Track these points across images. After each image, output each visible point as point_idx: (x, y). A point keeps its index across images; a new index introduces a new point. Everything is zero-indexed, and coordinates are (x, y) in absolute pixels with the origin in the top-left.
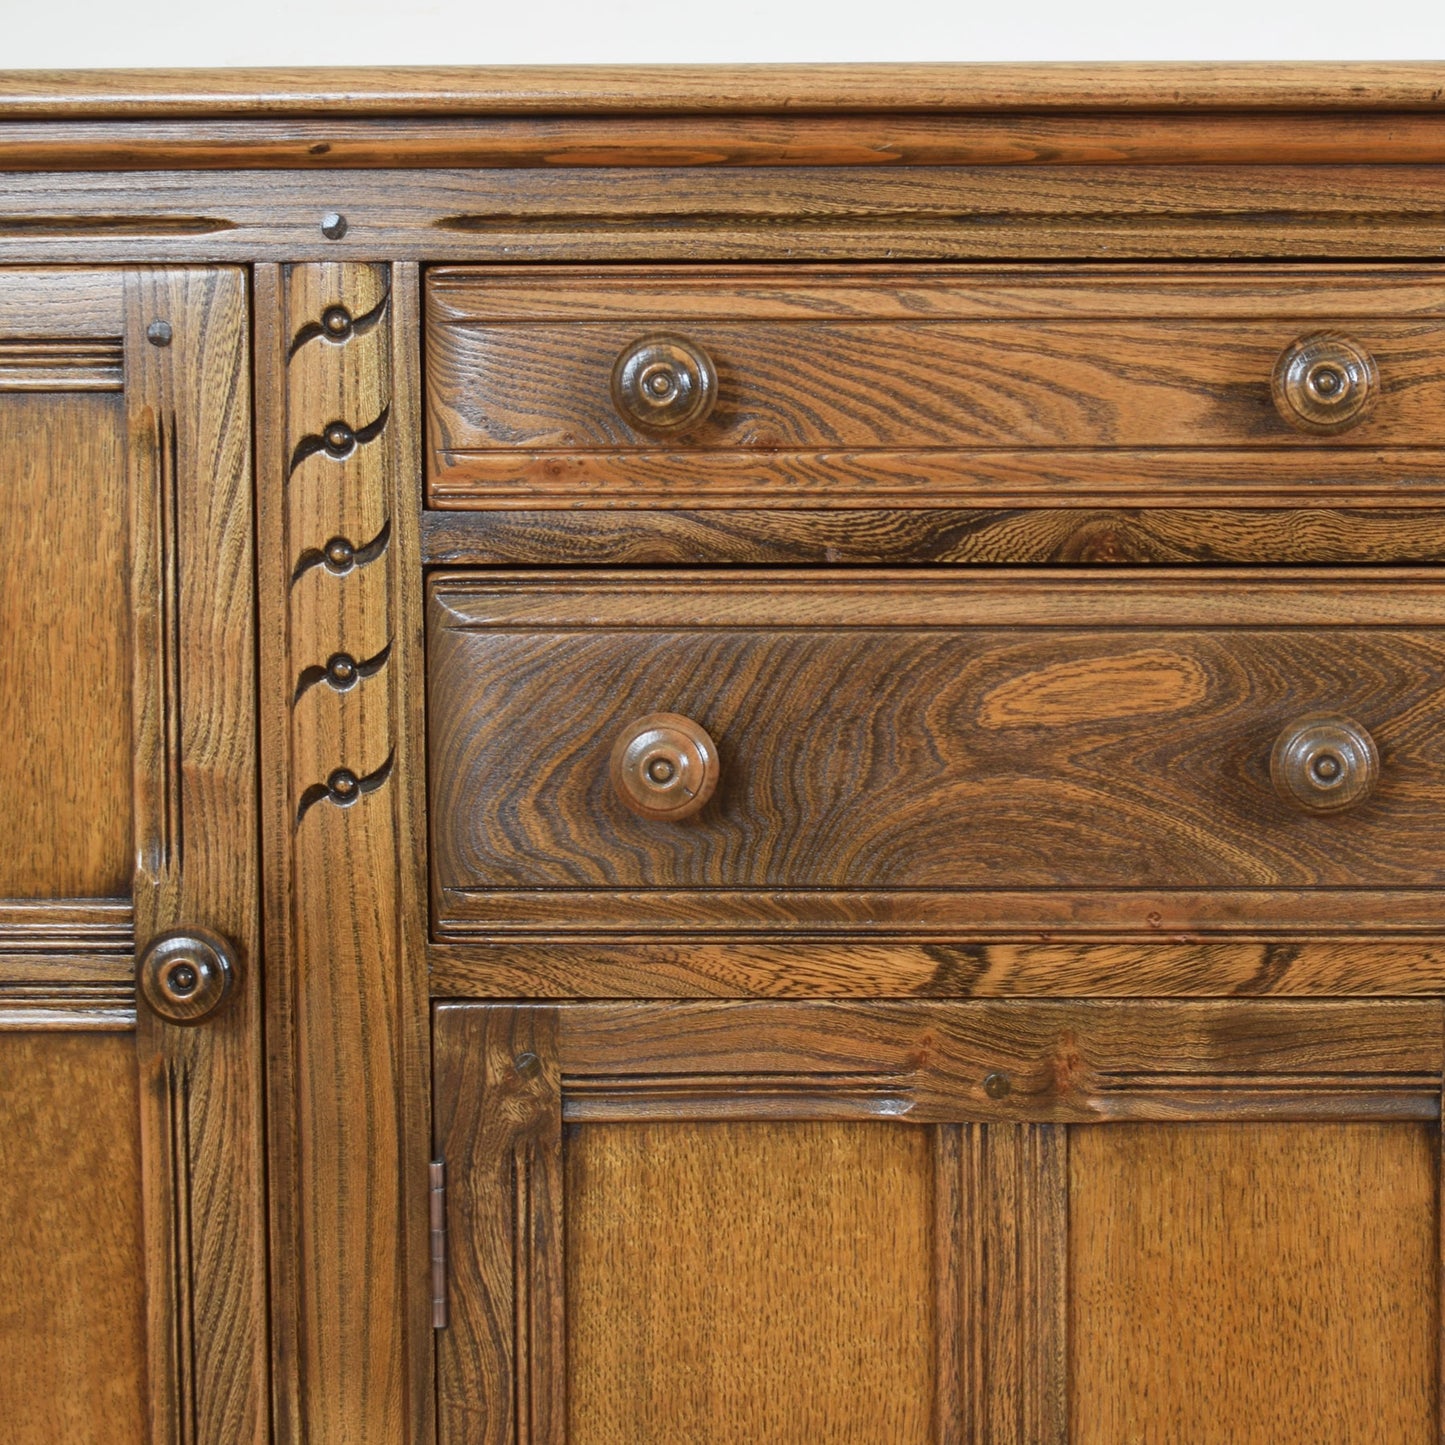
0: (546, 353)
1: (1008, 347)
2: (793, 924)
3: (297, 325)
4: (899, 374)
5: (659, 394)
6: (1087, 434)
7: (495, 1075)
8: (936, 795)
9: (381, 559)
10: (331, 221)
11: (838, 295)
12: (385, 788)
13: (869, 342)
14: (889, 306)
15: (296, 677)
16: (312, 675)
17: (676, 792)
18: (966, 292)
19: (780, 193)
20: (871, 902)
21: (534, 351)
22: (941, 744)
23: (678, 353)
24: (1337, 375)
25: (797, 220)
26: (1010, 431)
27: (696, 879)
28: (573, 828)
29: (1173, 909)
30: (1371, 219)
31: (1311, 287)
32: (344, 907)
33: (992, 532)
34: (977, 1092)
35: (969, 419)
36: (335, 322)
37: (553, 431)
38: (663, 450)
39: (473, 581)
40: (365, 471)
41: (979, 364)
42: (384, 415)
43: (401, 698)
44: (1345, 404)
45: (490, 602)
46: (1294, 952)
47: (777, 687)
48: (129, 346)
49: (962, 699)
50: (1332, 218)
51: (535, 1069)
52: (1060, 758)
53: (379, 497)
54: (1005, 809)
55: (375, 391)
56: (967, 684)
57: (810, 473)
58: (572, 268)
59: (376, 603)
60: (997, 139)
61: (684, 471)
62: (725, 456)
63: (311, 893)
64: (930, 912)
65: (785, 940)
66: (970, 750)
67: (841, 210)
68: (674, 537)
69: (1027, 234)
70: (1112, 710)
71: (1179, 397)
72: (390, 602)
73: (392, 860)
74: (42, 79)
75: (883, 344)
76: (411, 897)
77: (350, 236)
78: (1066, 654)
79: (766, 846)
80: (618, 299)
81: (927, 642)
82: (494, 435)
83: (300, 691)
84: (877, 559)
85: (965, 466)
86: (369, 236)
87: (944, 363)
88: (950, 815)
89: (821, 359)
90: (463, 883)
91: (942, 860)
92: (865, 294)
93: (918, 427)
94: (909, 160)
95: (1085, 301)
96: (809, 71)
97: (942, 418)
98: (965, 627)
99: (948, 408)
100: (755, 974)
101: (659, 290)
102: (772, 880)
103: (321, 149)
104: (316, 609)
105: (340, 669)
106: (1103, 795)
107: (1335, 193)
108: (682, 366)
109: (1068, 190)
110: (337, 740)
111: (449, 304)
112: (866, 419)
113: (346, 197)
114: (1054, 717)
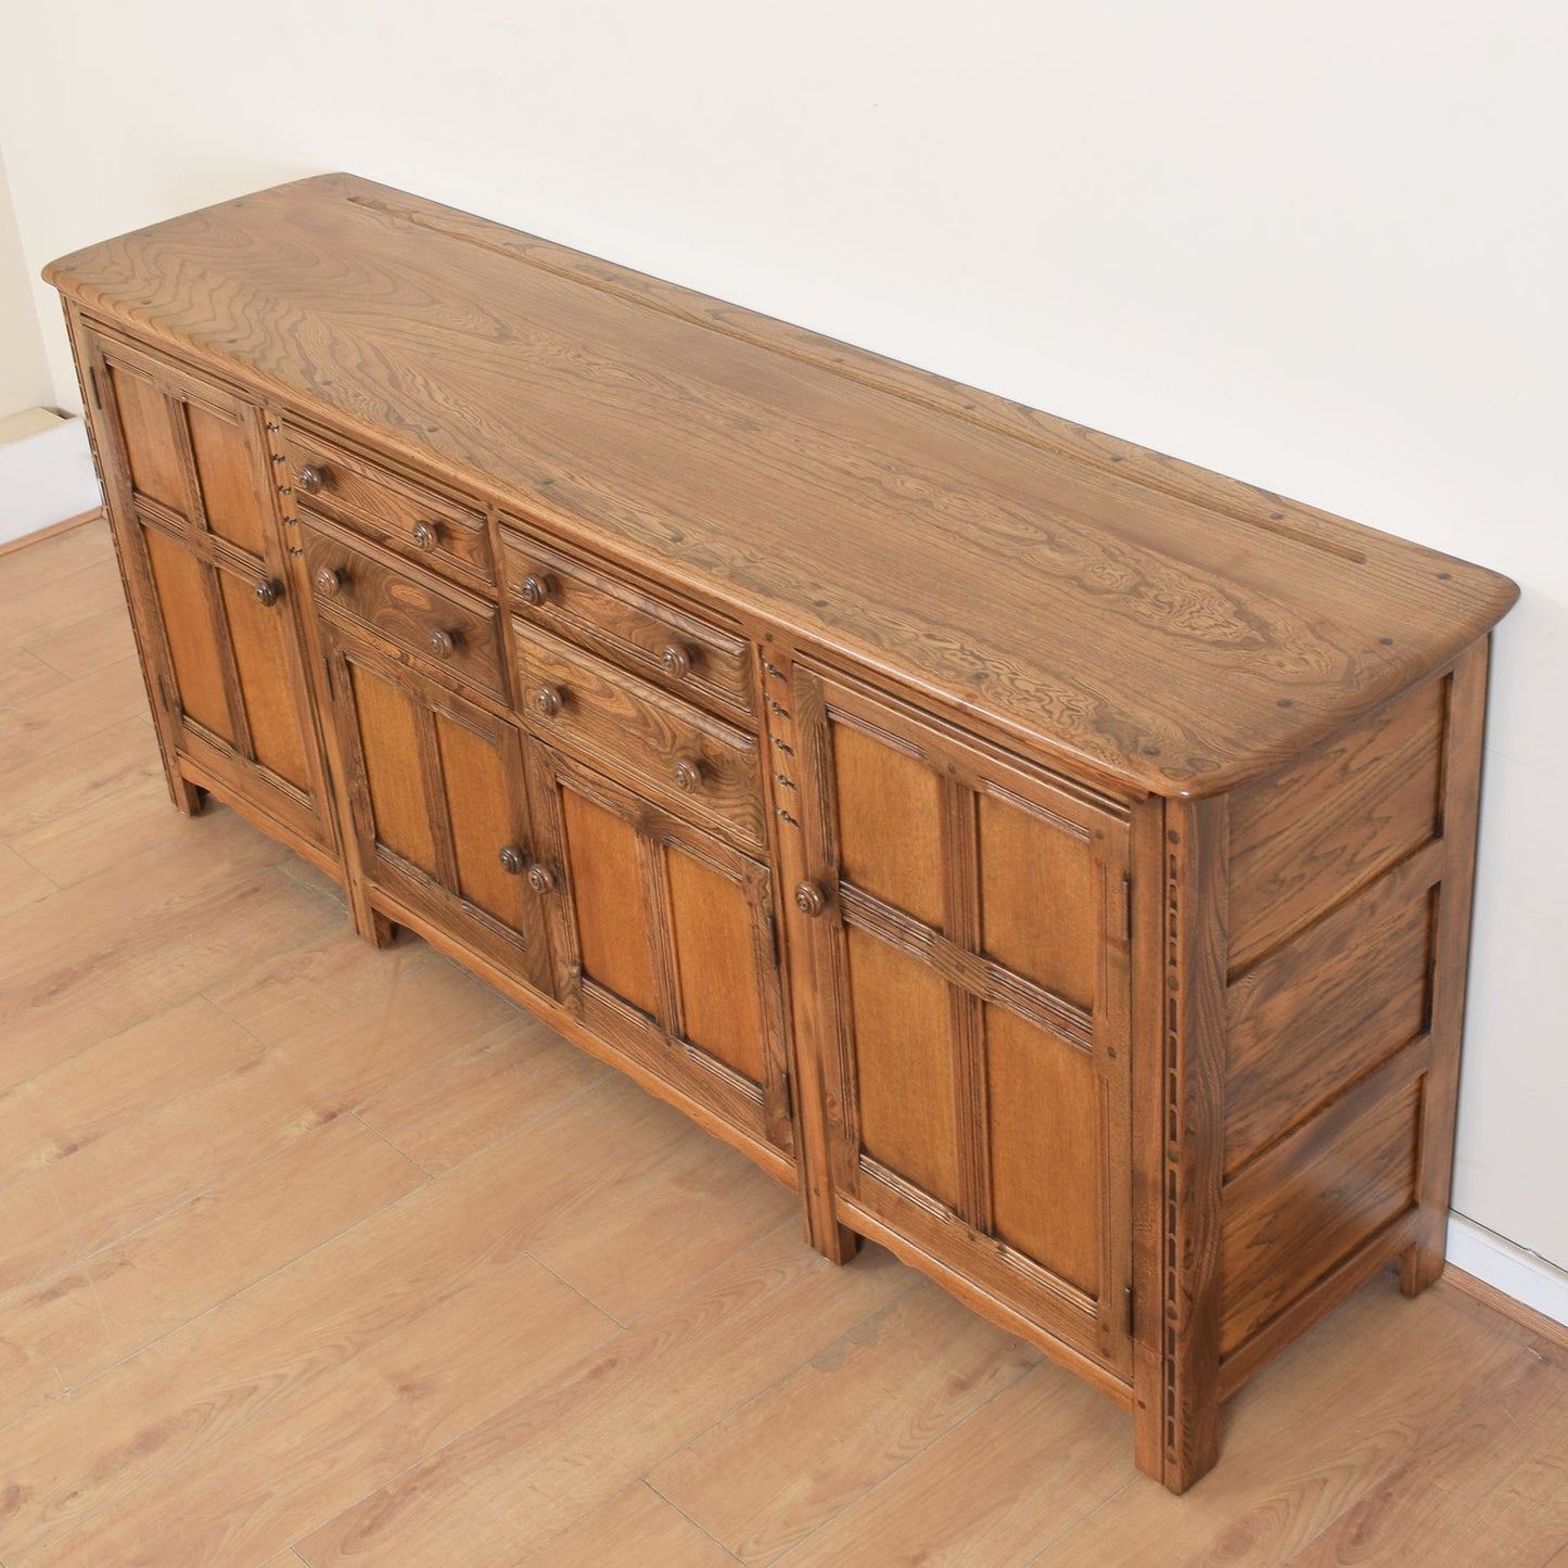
14: (359, 470)
22: (387, 596)
49: (388, 586)
56: (389, 583)
66: (391, 600)
70: (415, 603)
78: (404, 583)
98: (388, 566)
105: (289, 520)
110: (292, 538)
114: (406, 599)
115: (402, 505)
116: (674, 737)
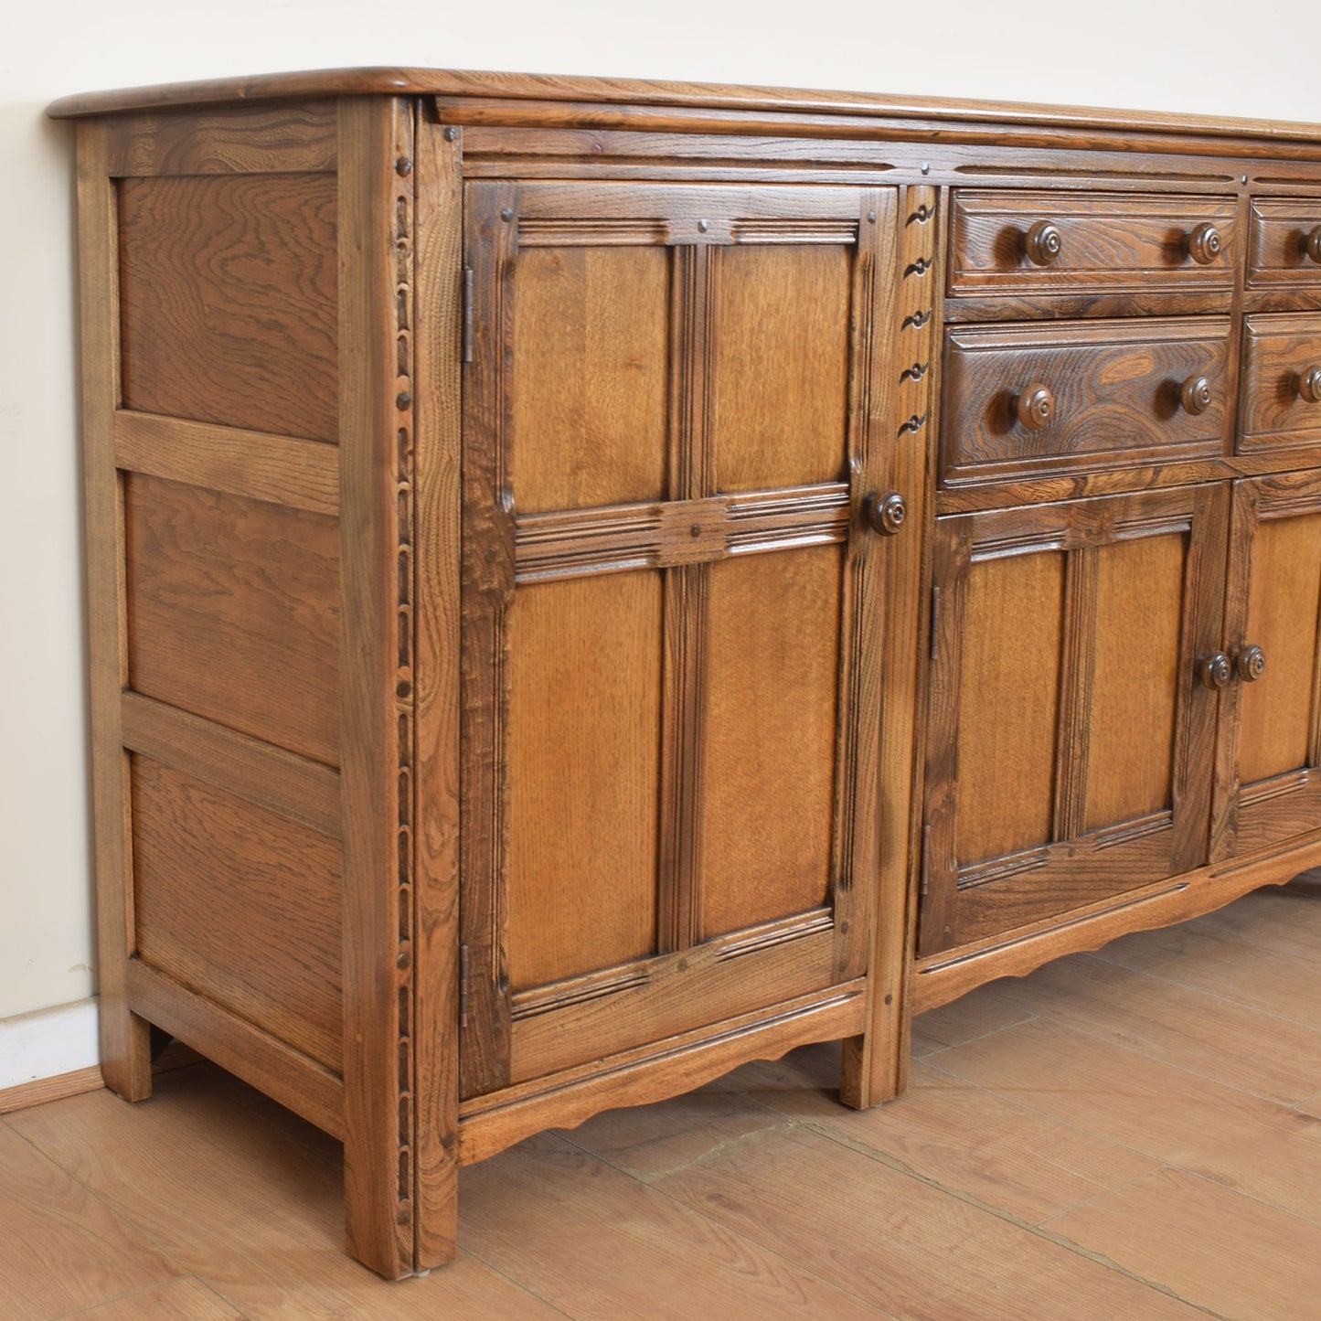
0: (992, 228)
1: (1112, 227)
2: (1042, 471)
3: (910, 213)
4: (1085, 238)
5: (1053, 247)
6: (1130, 263)
7: (954, 547)
8: (1086, 413)
9: (929, 321)
10: (925, 167)
11: (1068, 204)
12: (925, 423)
13: (1078, 224)
15: (900, 376)
16: (906, 374)
17: (1048, 417)
18: (1101, 204)
19: (1051, 160)
21: (989, 227)
26: (1112, 262)
27: (1021, 455)
28: (989, 437)
29: (1139, 455)
30: (1196, 177)
32: (912, 478)
33: (1098, 304)
34: (1083, 535)
35: (1102, 257)
36: (922, 213)
37: (992, 262)
39: (962, 329)
40: (927, 280)
41: (1106, 234)
42: (934, 255)
43: (933, 382)
46: (1161, 469)
48: (862, 223)
49: (1094, 373)
51: (966, 543)
52: (1117, 396)
53: (930, 292)
54: (1103, 418)
55: (932, 244)
56: (1095, 368)
58: (995, 190)
59: (928, 340)
61: (1025, 280)
63: (902, 472)
64: (1078, 463)
65: (1038, 479)
66: (1095, 394)
67: (1067, 168)
69: (1113, 180)
70: (1132, 375)
71: (1154, 248)
72: (931, 340)
73: (925, 456)
74: (855, 96)
75: (1082, 226)
76: (933, 471)
77: (929, 174)
78: (1120, 354)
81: (1086, 351)
82: (975, 264)
83: (901, 381)
84: (1068, 316)
85: (1098, 277)
86: (935, 174)
87: (1097, 234)
88: (1089, 421)
90: (956, 463)
91: (1086, 440)
92: (1075, 204)
97: (1096, 257)
98: (1095, 344)
99: (1097, 252)
100: (1027, 493)
101: (1020, 201)
103: (937, 134)
104: (910, 344)
105: (915, 370)
106: (1128, 411)
110: (913, 403)
111: (962, 205)
112: (1076, 256)
113: (930, 155)
114: (1117, 379)
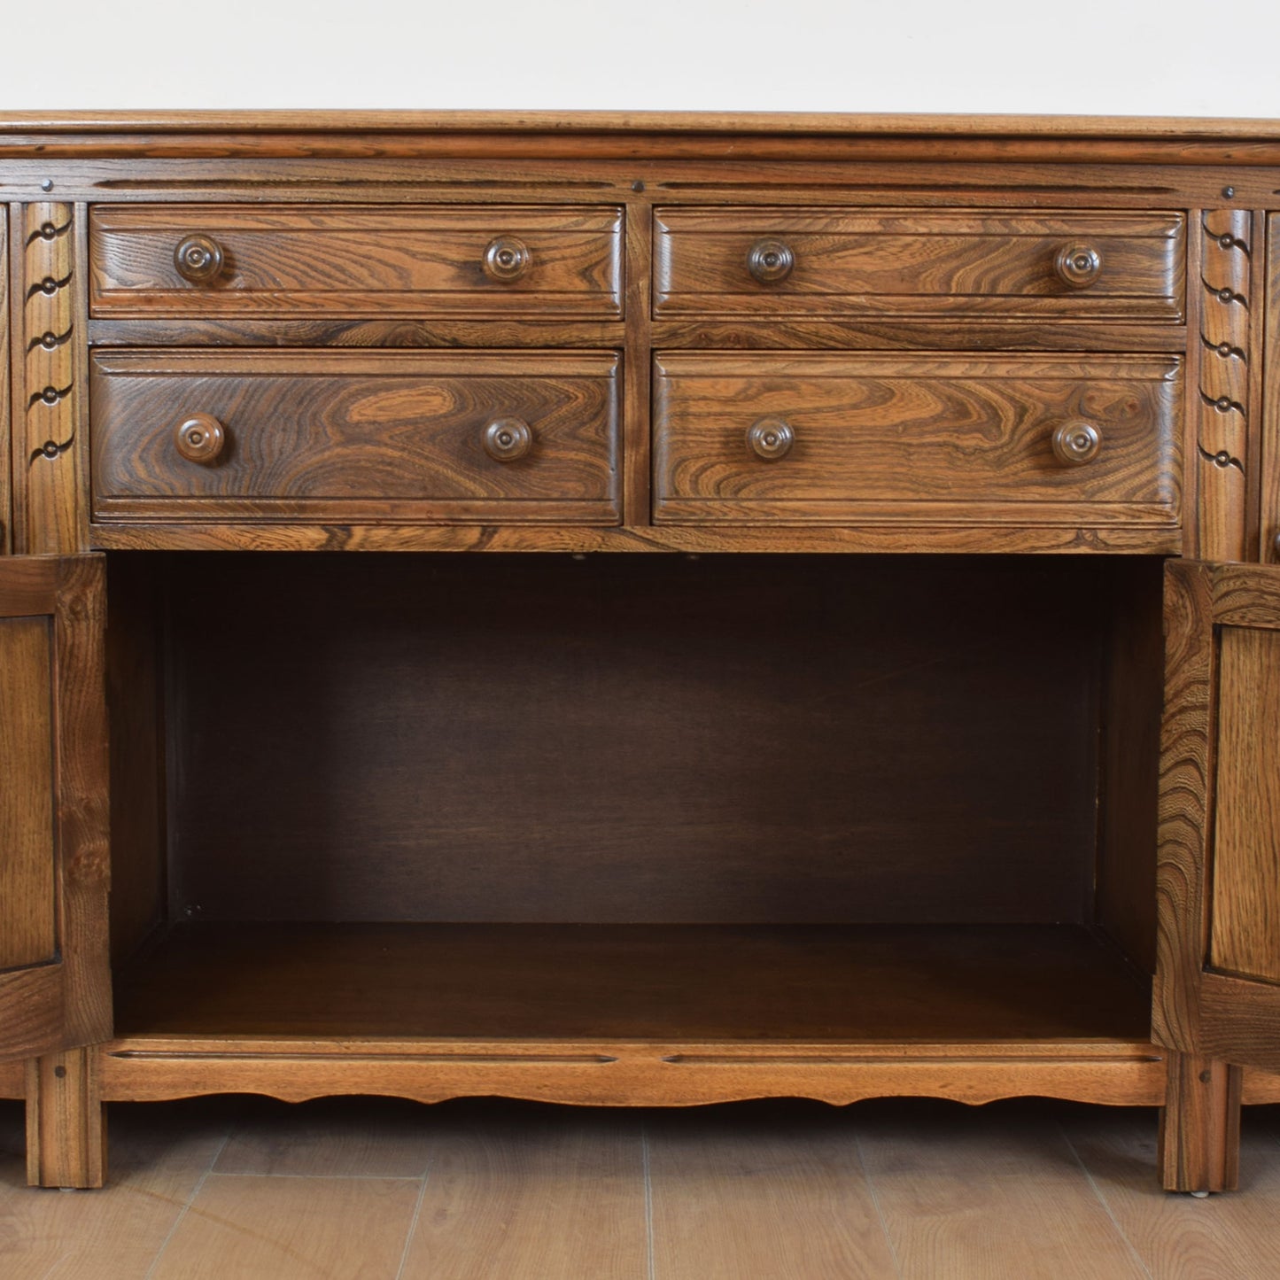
0: (145, 245)
1: (361, 243)
2: (260, 515)
3: (30, 232)
4: (310, 256)
5: (195, 262)
6: (398, 284)
8: (327, 454)
9: (68, 343)
10: (46, 183)
11: (283, 219)
12: (70, 450)
13: (296, 240)
14: (306, 224)
15: (29, 398)
16: (36, 397)
17: (203, 448)
18: (343, 218)
19: (255, 171)
20: (296, 505)
21: (140, 244)
22: (329, 430)
23: (204, 243)
24: (510, 254)
25: (264, 184)
26: (362, 283)
27: (215, 492)
28: (157, 470)
29: (438, 509)
30: (533, 185)
31: (504, 217)
32: (51, 507)
33: (354, 332)
35: (343, 277)
36: (48, 231)
37: (148, 281)
38: (200, 291)
39: (112, 353)
40: (61, 301)
41: (347, 251)
42: (70, 275)
43: (78, 408)
44: (515, 268)
45: (119, 362)
46: (496, 529)
47: (253, 403)
49: (339, 409)
50: (515, 184)
52: (385, 437)
53: (68, 313)
54: (359, 461)
55: (66, 263)
56: (341, 402)
57: (269, 302)
58: (158, 206)
59: (66, 363)
60: (356, 145)
61: (210, 301)
62: (229, 294)
63: (36, 500)
64: (324, 510)
65: (257, 522)
66: (342, 432)
67: (284, 179)
68: (205, 333)
69: (372, 191)
70: (409, 414)
71: (441, 267)
72: (73, 363)
73: (73, 485)
75: (303, 241)
76: (82, 502)
77: (55, 191)
78: (388, 388)
79: (247, 478)
80: (179, 220)
81: (322, 382)
82: (121, 283)
83: (31, 404)
84: (301, 343)
85: (342, 299)
86: (63, 190)
87: (331, 251)
88: (333, 463)
89: (273, 248)
90: (106, 494)
91: (329, 484)
92: (295, 218)
93: (319, 281)
94: (315, 155)
95: (398, 222)
96: (266, 113)
97: (329, 276)
98: (341, 375)
99: (333, 272)
100: (243, 539)
101: (198, 216)
102: (250, 493)
103: (41, 148)
104: (38, 366)
105: (49, 394)
106: (405, 455)
107: (515, 172)
108: (207, 250)
109: (391, 170)
110: (48, 428)
111: (101, 222)
112: (294, 277)
113: (54, 171)
114: (382, 417)
115: (417, 248)
116: (1022, 412)
